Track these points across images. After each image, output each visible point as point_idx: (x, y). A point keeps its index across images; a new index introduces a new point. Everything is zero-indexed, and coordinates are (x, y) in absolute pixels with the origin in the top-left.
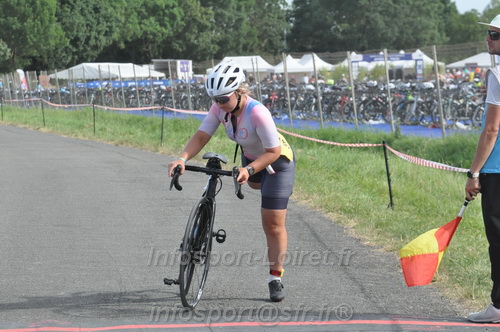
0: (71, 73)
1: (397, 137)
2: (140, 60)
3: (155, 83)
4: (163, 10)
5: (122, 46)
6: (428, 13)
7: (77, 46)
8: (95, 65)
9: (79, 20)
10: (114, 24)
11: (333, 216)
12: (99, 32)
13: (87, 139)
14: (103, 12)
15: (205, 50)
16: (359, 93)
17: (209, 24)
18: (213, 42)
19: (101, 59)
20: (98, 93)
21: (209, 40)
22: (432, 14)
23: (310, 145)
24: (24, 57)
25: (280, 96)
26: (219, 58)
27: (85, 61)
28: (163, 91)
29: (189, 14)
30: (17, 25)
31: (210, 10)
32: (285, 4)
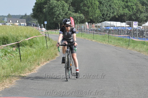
0: (102, 24)
2: (122, 21)
3: (126, 28)
4: (130, 7)
5: (117, 17)
7: (104, 16)
8: (109, 22)
9: (105, 8)
10: (115, 10)
12: (110, 13)
13: (106, 44)
14: (112, 6)
15: (142, 19)
17: (144, 11)
18: (144, 16)
19: (110, 20)
20: (110, 31)
24: (88, 19)
26: (146, 21)
27: (106, 21)
28: (129, 31)
29: (138, 8)
30: (87, 10)
31: (144, 7)
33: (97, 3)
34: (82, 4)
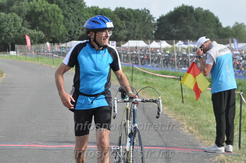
0: (66, 45)
7: (70, 34)
8: (76, 41)
9: (72, 24)
12: (80, 29)
14: (81, 21)
15: (121, 37)
16: (178, 57)
17: (123, 27)
18: (124, 34)
19: (80, 39)
21: (123, 34)
22: (211, 27)
24: (49, 38)
25: (148, 57)
26: (126, 41)
27: (74, 40)
30: (47, 25)
31: (124, 22)
32: (154, 20)
33: (62, 17)
34: (40, 18)
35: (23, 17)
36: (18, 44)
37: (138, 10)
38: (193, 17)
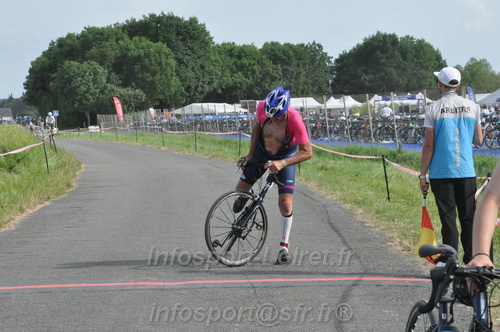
0: (183, 110)
1: (399, 152)
2: (231, 102)
3: (241, 116)
4: (247, 67)
6: (427, 67)
7: (189, 92)
8: (200, 104)
9: (191, 74)
10: (214, 77)
11: (348, 206)
12: (204, 83)
13: (190, 154)
14: (207, 69)
16: (375, 122)
17: (278, 76)
23: (339, 157)
24: (154, 100)
25: (323, 124)
27: (195, 102)
28: (245, 122)
29: (264, 69)
30: (149, 78)
31: (279, 67)
32: (330, 62)
33: (173, 63)
34: (137, 67)
35: (108, 66)
36: (102, 114)
37: (303, 45)
38: (397, 53)
